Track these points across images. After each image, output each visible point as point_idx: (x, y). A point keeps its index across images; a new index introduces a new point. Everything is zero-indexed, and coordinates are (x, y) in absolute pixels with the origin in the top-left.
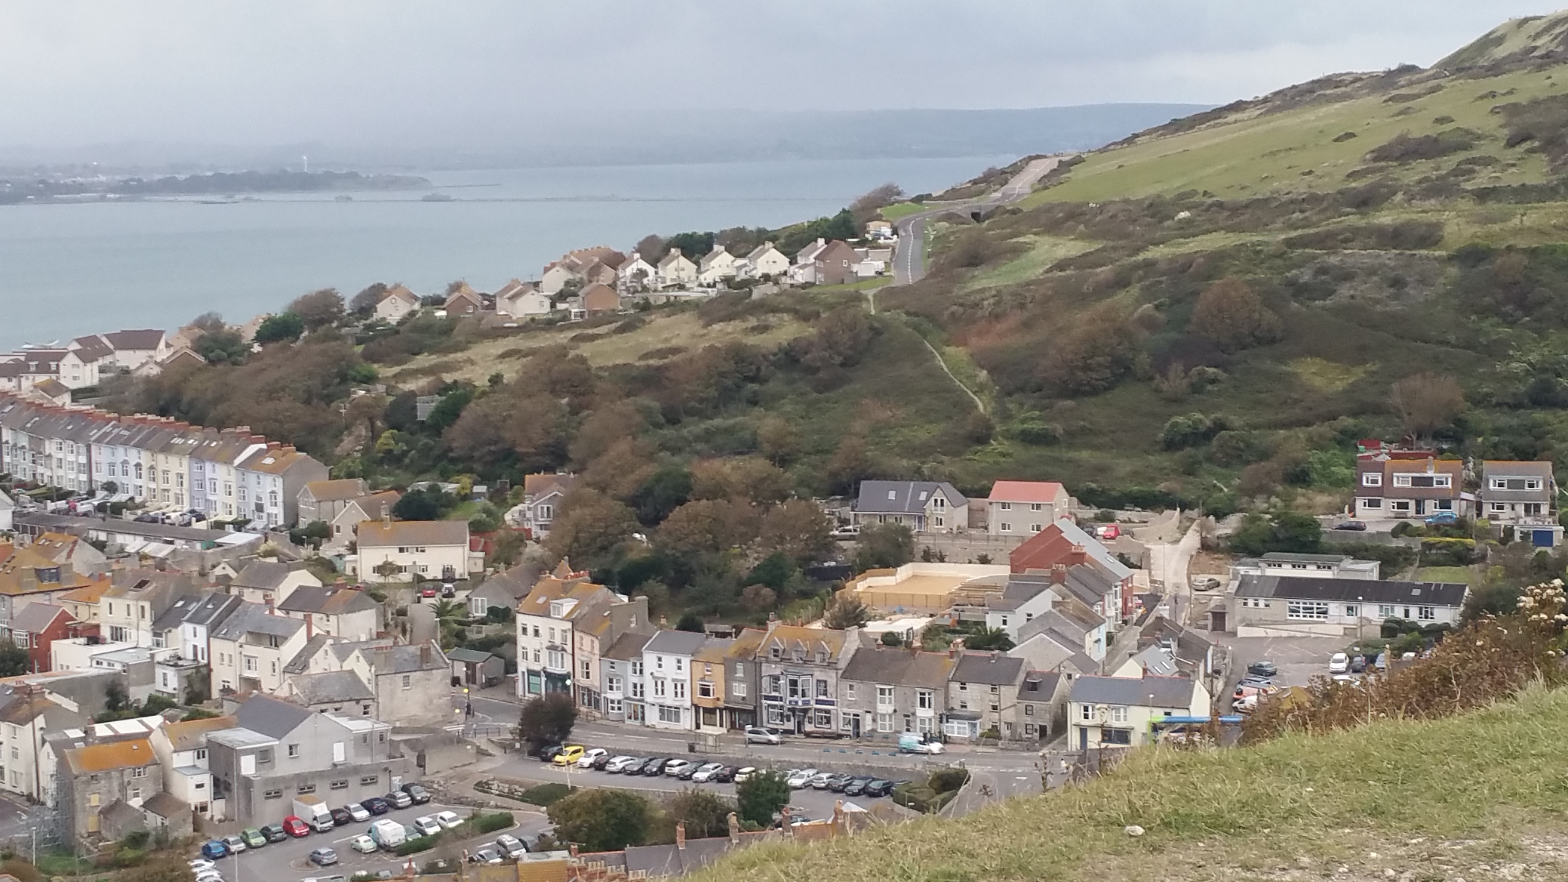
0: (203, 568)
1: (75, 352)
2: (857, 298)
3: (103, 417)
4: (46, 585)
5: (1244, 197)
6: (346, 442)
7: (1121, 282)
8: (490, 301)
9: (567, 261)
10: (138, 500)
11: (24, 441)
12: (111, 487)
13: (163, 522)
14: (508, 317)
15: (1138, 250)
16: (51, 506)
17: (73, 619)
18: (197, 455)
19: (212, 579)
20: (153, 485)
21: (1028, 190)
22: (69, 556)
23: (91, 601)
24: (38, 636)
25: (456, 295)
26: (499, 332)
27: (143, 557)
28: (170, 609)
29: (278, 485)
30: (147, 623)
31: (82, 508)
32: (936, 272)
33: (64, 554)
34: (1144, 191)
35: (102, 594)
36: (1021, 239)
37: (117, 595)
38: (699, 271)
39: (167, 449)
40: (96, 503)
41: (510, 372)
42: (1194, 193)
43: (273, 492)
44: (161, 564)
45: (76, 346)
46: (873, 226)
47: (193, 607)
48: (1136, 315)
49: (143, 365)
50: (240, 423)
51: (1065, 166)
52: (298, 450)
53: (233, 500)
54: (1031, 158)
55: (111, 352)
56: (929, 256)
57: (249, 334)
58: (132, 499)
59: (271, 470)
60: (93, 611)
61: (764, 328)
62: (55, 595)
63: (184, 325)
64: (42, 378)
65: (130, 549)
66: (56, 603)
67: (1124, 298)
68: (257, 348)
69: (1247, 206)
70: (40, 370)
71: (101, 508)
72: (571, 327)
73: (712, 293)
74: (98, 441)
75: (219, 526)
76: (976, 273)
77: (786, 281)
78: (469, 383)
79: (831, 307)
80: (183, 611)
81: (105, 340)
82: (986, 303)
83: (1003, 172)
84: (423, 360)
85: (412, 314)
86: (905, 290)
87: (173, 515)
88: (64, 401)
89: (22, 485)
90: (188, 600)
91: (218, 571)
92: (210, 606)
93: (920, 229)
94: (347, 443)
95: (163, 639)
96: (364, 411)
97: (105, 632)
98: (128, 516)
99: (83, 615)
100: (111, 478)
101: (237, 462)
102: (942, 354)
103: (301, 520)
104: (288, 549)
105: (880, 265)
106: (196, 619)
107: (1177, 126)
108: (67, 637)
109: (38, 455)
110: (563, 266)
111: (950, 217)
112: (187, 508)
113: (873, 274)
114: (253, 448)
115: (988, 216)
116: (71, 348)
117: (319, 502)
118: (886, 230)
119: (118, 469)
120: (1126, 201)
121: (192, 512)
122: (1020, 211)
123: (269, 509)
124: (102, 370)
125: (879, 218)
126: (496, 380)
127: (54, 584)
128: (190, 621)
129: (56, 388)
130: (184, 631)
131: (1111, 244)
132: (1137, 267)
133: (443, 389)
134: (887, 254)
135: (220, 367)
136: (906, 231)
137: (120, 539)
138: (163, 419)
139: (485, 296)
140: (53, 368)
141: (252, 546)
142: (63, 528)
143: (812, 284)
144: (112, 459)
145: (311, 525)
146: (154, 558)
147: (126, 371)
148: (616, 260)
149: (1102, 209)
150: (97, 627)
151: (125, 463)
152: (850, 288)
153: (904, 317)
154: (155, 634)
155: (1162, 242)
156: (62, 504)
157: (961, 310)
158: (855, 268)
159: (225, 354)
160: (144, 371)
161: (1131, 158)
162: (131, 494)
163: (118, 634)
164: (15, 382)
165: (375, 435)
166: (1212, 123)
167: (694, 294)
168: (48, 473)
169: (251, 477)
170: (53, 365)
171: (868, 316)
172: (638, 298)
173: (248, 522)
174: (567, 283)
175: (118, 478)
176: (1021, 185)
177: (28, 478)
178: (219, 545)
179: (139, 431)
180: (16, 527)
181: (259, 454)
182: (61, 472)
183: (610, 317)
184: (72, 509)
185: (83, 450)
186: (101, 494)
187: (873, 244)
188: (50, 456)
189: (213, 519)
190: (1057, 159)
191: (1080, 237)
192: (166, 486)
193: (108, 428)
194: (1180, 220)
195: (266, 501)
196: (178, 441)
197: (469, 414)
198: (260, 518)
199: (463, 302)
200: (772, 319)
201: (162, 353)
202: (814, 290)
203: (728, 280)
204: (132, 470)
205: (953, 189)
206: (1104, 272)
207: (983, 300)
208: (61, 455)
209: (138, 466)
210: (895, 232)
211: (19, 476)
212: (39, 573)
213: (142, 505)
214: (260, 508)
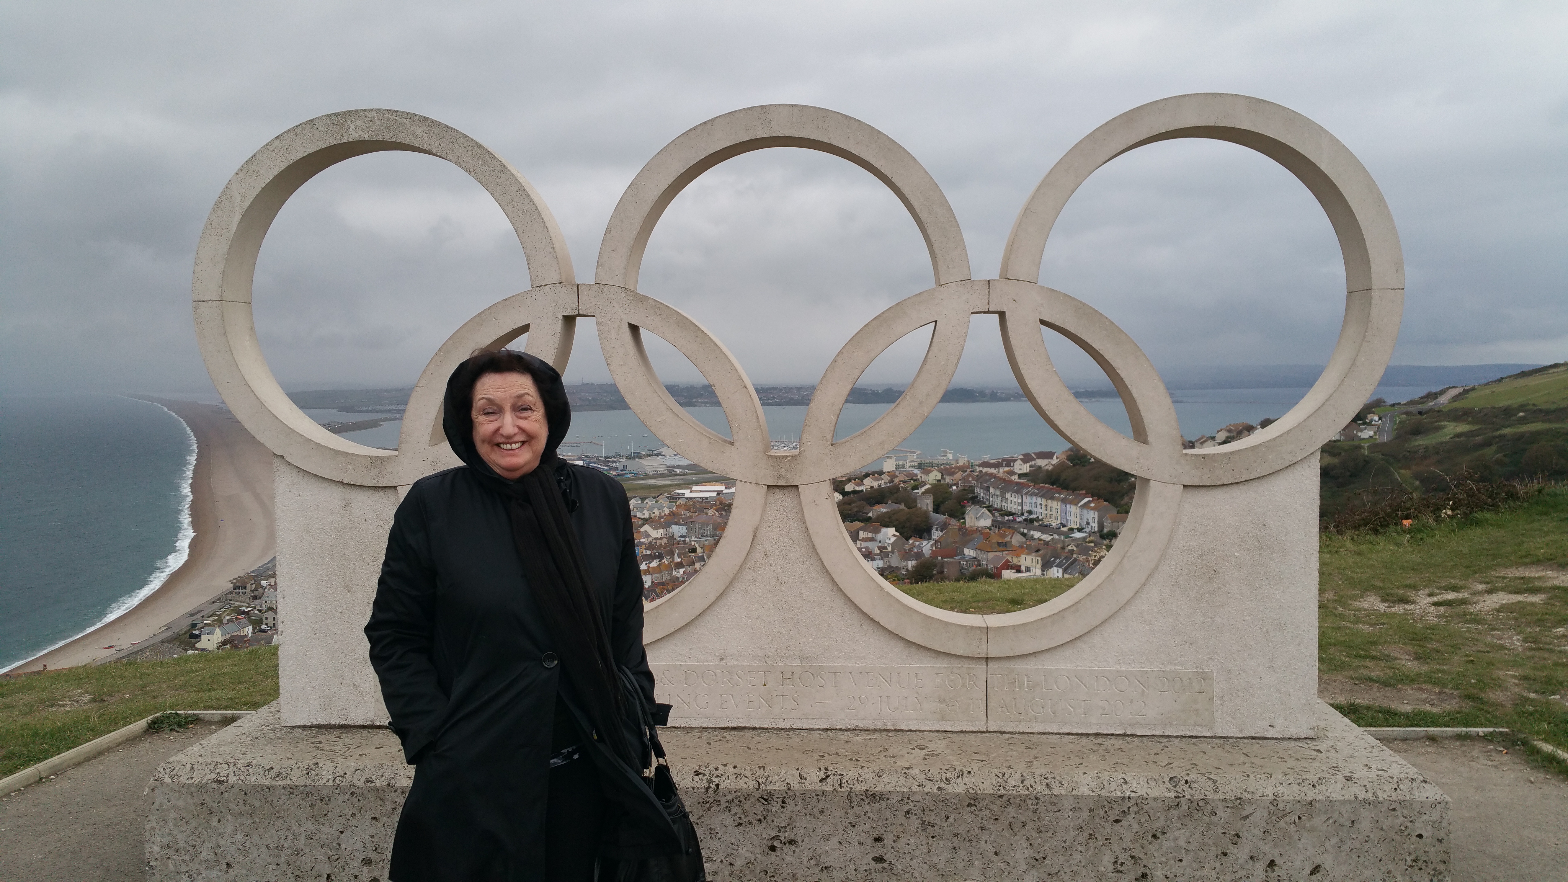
0: (1064, 546)
1: (1021, 459)
2: (1359, 447)
3: (1028, 485)
4: (1001, 548)
5: (1553, 407)
6: (1126, 499)
7: (1487, 444)
9: (1228, 428)
10: (1040, 518)
11: (998, 493)
12: (1030, 512)
13: (1049, 527)
15: (1498, 429)
16: (1007, 518)
17: (1010, 562)
18: (1064, 501)
19: (1066, 550)
20: (1046, 512)
21: (1447, 402)
22: (1011, 538)
23: (1018, 556)
24: (997, 568)
27: (1040, 540)
28: (1049, 561)
29: (1096, 516)
30: (1039, 566)
31: (1019, 519)
32: (1398, 437)
33: (1009, 537)
34: (1504, 403)
35: (1022, 553)
36: (1441, 424)
37: (1028, 554)
39: (1052, 498)
40: (1024, 518)
42: (1528, 404)
43: (1094, 517)
44: (1047, 543)
45: (1021, 457)
46: (1370, 416)
47: (1058, 561)
48: (1494, 458)
49: (1046, 465)
50: (1082, 489)
51: (1466, 392)
52: (1105, 501)
53: (1078, 520)
54: (1450, 388)
55: (1035, 460)
56: (1396, 429)
58: (1038, 517)
59: (1093, 509)
60: (1019, 560)
62: (1004, 553)
63: (1064, 450)
64: (1007, 469)
65: (1035, 537)
66: (1005, 556)
67: (1488, 451)
68: (1091, 460)
69: (1554, 411)
70: (1007, 465)
71: (1026, 520)
74: (1026, 494)
75: (1072, 530)
76: (1417, 438)
79: (1346, 451)
80: (1054, 562)
81: (1033, 455)
82: (1420, 451)
83: (1436, 394)
86: (1383, 444)
87: (1053, 524)
88: (1015, 478)
89: (996, 509)
90: (1056, 559)
91: (1070, 548)
92: (1064, 561)
93: (1392, 418)
95: (1045, 573)
97: (1023, 568)
98: (1036, 524)
99: (1015, 561)
100: (1030, 509)
101: (1080, 504)
102: (1398, 473)
103: (1105, 529)
104: (1099, 540)
105: (1371, 433)
106: (1059, 566)
107: (1523, 374)
108: (1008, 569)
109: (1003, 498)
110: (1226, 430)
111: (1407, 413)
112: (1059, 522)
113: (1368, 437)
114: (1086, 500)
115: (1426, 413)
116: (1019, 457)
117: (1112, 522)
118: (1376, 418)
119: (1033, 505)
120: (1494, 408)
121: (1061, 523)
122: (1441, 411)
123: (1092, 524)
124: (1031, 466)
125: (1373, 413)
127: (1004, 549)
128: (1056, 566)
129: (1012, 473)
130: (1053, 570)
131: (1484, 426)
132: (1495, 437)
134: (1375, 428)
135: (1077, 467)
136: (1385, 418)
137: (1032, 532)
138: (1051, 487)
139: (1190, 442)
140: (1012, 465)
141: (1084, 539)
142: (1010, 527)
143: (1339, 441)
144: (1031, 501)
145: (1110, 531)
146: (1044, 541)
147: (1040, 467)
148: (1250, 429)
149: (1480, 411)
150: (1020, 566)
151: (1036, 503)
152: (1356, 443)
153: (1381, 456)
154: (1042, 571)
155: (1507, 427)
156: (1011, 518)
157: (1408, 454)
158: (1359, 434)
159: (1079, 462)
160: (1046, 468)
161: (1499, 388)
162: (1038, 515)
163: (1028, 569)
164: (997, 470)
166: (1541, 373)
168: (1006, 505)
169: (1085, 511)
170: (1012, 464)
171: (1363, 455)
173: (1084, 529)
174: (1227, 437)
175: (1033, 509)
176: (1444, 399)
177: (999, 507)
178: (1071, 537)
179: (1042, 491)
180: (993, 525)
181: (1089, 502)
182: (1011, 505)
184: (1014, 520)
185: (1020, 497)
186: (1026, 515)
187: (1370, 424)
188: (1007, 499)
189: (1069, 527)
190: (1463, 388)
191: (1469, 423)
192: (1051, 513)
193: (1030, 489)
194: (1519, 417)
195: (1091, 521)
196: (1057, 495)
198: (1088, 527)
201: (1055, 461)
202: (1339, 443)
204: (1038, 506)
205: (1411, 401)
206: (1479, 439)
207: (1419, 450)
208: (1011, 499)
209: (1041, 504)
210: (1380, 419)
211: (996, 506)
212: (999, 544)
213: (1042, 520)
214: (1088, 523)
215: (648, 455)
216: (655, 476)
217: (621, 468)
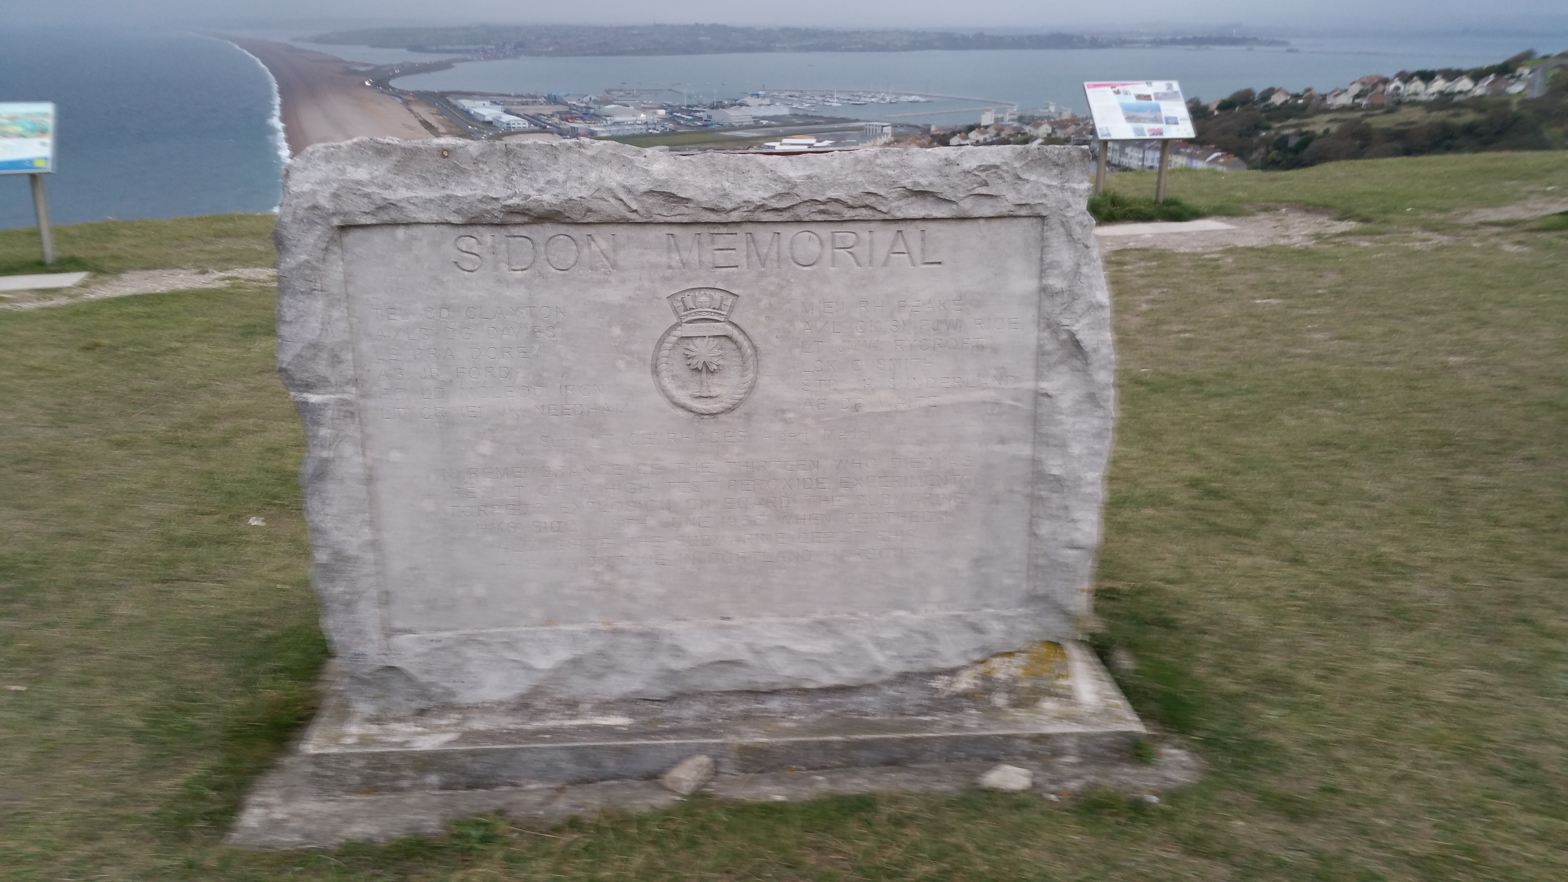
2: (1508, 103)
8: (1324, 97)
9: (1362, 80)
14: (1331, 105)
18: (1191, 156)
25: (1308, 94)
26: (1327, 111)
29: (1225, 168)
32: (1550, 92)
38: (1426, 88)
39: (1178, 153)
41: (1334, 128)
46: (1520, 69)
50: (1210, 144)
52: (1235, 156)
56: (1549, 84)
57: (1213, 107)
59: (1223, 162)
61: (1457, 115)
68: (1216, 113)
72: (1362, 110)
73: (1432, 98)
74: (1149, 148)
77: (1470, 95)
78: (1313, 132)
79: (1493, 106)
84: (1291, 121)
85: (1287, 101)
86: (1534, 100)
93: (1544, 72)
94: (1255, 155)
96: (1264, 141)
101: (1208, 160)
105: (1521, 88)
110: (1359, 83)
111: (1560, 67)
113: (1517, 92)
114: (1215, 155)
118: (1527, 71)
125: (1524, 65)
126: (1327, 131)
133: (1301, 134)
134: (1526, 83)
135: (1200, 120)
136: (1537, 72)
139: (1321, 95)
143: (1485, 95)
148: (1386, 81)
152: (1504, 98)
153: (1531, 113)
157: (1562, 111)
158: (1509, 89)
165: (1268, 152)
167: (1423, 97)
171: (1512, 111)
172: (1395, 98)
174: (1361, 91)
181: (1218, 158)
183: (1382, 106)
187: (1519, 78)
196: (1182, 150)
197: (1313, 145)
199: (1311, 97)
200: (1462, 111)
202: (1486, 98)
203: (1441, 93)
210: (1531, 72)
215: (732, 105)
216: (741, 128)
217: (705, 118)
